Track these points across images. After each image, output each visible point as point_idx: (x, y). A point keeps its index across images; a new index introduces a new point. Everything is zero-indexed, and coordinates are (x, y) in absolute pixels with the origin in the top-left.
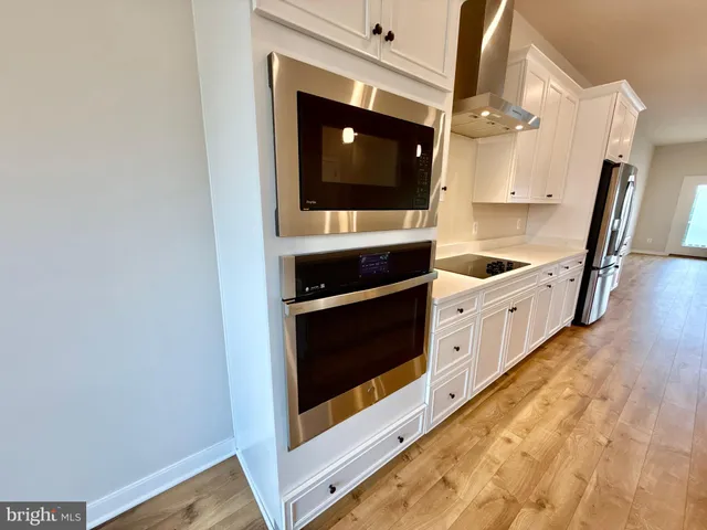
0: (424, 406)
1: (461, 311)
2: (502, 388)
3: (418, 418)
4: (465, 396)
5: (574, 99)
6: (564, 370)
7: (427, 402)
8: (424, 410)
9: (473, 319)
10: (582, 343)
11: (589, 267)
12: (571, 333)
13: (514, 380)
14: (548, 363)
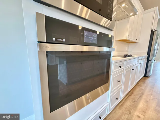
0: (108, 103)
1: (120, 67)
2: (129, 96)
3: (106, 108)
4: (120, 99)
5: (142, 14)
6: (147, 90)
7: (109, 101)
8: (108, 105)
9: (123, 71)
10: (149, 82)
11: (148, 60)
12: (144, 79)
13: (132, 93)
14: (141, 87)
